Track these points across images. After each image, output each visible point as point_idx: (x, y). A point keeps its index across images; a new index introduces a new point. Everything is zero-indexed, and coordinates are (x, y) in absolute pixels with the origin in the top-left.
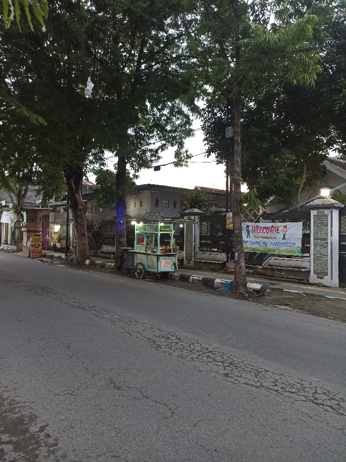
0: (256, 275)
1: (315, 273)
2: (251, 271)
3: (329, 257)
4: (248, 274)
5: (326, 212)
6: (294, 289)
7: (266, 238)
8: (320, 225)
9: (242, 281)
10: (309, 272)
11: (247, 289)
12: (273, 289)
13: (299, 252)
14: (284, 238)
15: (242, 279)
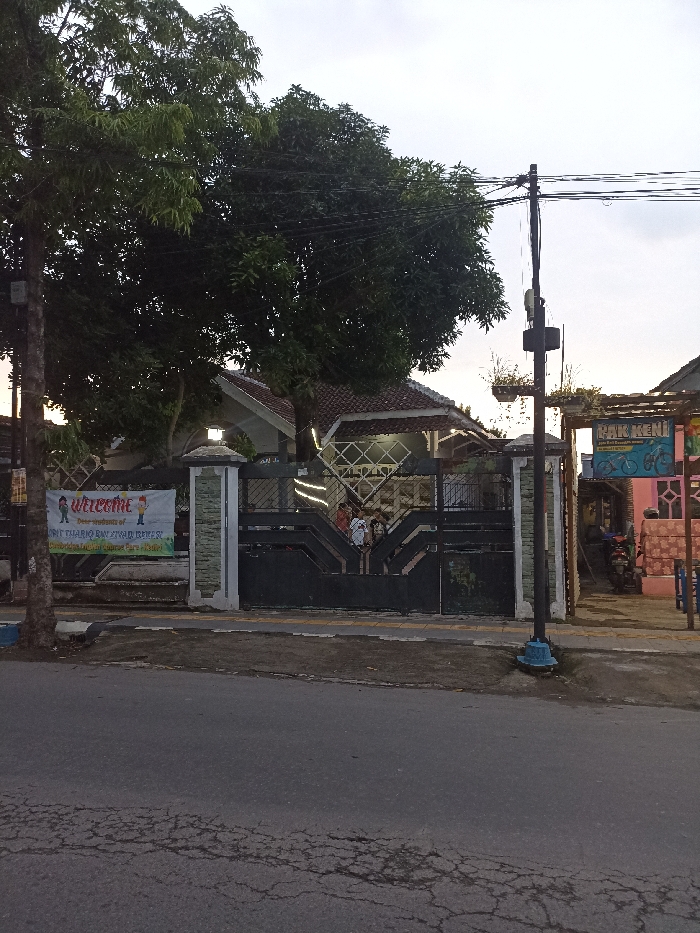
0: (80, 602)
1: (198, 586)
2: (70, 595)
3: (223, 554)
4: (60, 603)
5: (218, 470)
6: (157, 623)
7: (103, 522)
8: (206, 495)
9: (43, 620)
10: (187, 586)
11: (57, 636)
12: (114, 630)
13: (169, 549)
14: (140, 522)
15: (43, 616)
